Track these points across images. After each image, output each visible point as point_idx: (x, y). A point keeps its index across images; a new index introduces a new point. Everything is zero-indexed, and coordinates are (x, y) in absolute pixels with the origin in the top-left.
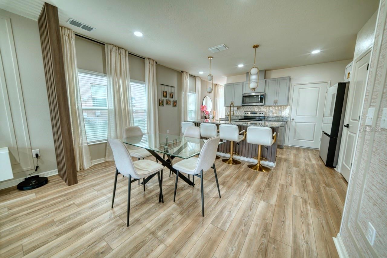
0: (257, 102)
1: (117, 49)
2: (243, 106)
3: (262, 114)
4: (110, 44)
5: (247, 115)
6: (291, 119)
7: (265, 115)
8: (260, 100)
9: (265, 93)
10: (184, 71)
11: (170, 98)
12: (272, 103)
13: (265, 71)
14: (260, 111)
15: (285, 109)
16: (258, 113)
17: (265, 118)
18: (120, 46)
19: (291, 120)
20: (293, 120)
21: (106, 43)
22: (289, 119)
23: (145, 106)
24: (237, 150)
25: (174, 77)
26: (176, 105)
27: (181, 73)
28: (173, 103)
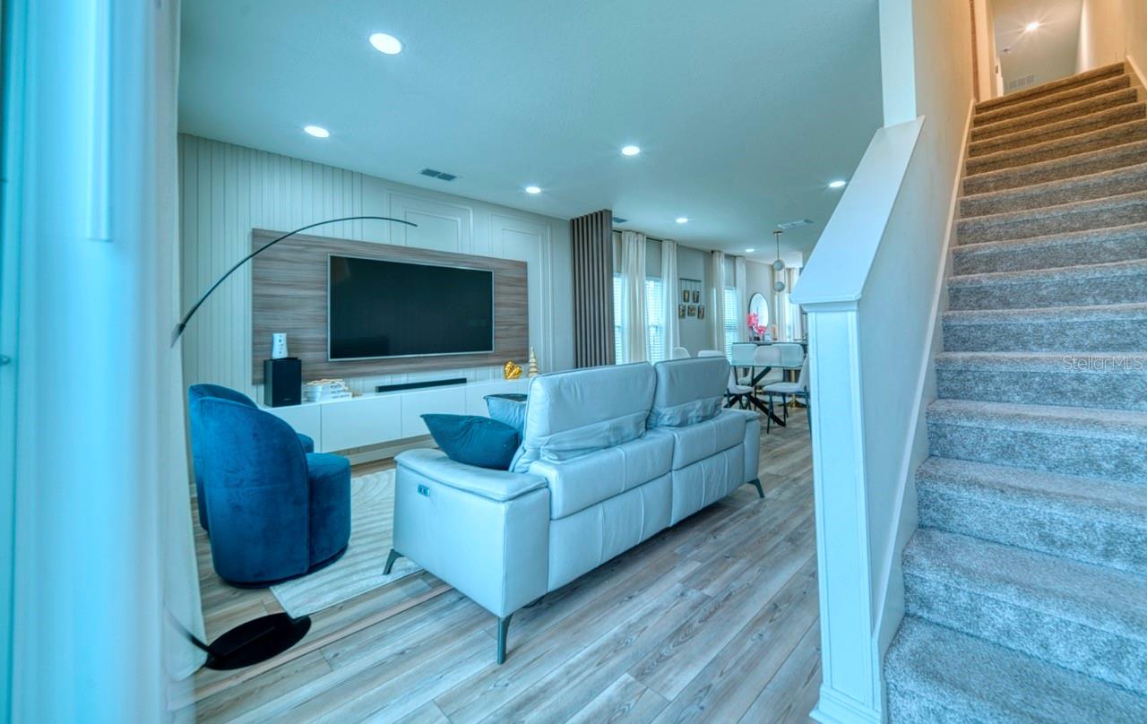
25: (700, 262)
26: (703, 316)
27: (710, 254)
28: (699, 312)
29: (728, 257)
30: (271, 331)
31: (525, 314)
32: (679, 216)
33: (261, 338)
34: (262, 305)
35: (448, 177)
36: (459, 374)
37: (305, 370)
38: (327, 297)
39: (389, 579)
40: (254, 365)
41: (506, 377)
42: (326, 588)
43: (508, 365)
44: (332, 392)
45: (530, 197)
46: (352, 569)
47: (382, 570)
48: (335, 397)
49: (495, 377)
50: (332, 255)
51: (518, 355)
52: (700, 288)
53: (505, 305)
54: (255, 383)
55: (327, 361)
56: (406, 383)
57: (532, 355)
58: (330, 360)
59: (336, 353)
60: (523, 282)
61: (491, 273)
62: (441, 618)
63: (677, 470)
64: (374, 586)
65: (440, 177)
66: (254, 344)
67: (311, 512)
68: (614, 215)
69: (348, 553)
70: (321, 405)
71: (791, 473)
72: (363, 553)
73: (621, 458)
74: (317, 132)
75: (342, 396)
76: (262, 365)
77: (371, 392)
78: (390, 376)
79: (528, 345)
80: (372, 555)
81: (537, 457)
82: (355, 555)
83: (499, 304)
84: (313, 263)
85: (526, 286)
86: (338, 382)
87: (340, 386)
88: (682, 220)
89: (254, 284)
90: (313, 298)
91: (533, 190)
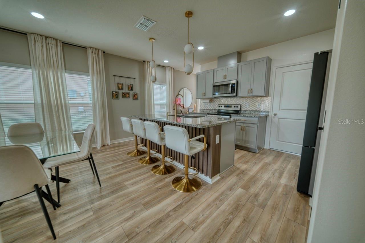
1: (44, 38)
3: (237, 107)
4: (33, 34)
5: (221, 108)
7: (241, 108)
8: (231, 90)
9: (237, 82)
10: (146, 61)
11: (128, 90)
12: (246, 94)
14: (234, 103)
15: (264, 101)
16: (233, 106)
17: (241, 113)
18: (47, 35)
19: (273, 115)
20: (275, 115)
21: (28, 33)
22: (270, 114)
23: (88, 100)
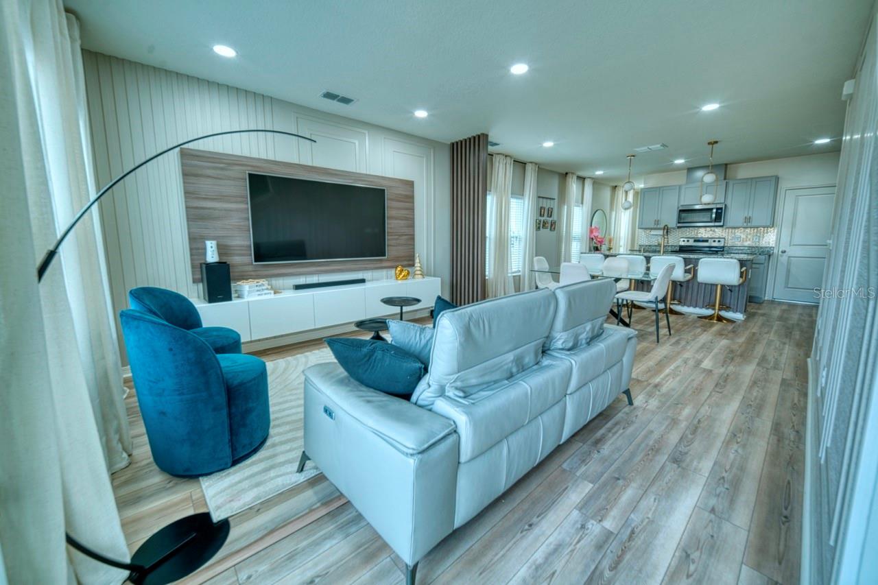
0: (709, 220)
1: (505, 158)
2: (679, 227)
3: (719, 241)
5: (686, 244)
6: (780, 251)
7: (724, 243)
8: (716, 217)
9: (726, 205)
10: (569, 172)
11: (548, 216)
12: (740, 223)
13: (726, 165)
14: (713, 236)
15: (767, 233)
16: (710, 241)
17: (725, 249)
19: (780, 253)
20: (784, 252)
22: (776, 251)
24: (677, 296)
25: (555, 183)
26: (554, 228)
27: (564, 176)
28: (551, 225)
29: (579, 177)
30: (204, 238)
31: (412, 226)
32: (546, 140)
33: (196, 244)
34: (195, 216)
35: (346, 101)
36: (359, 276)
37: (234, 272)
38: (248, 209)
39: (302, 478)
40: (193, 267)
41: (397, 278)
42: (245, 484)
43: (399, 269)
44: (258, 291)
45: (419, 121)
46: (270, 463)
47: (296, 465)
48: (259, 295)
49: (387, 278)
50: (250, 172)
51: (405, 260)
52: (554, 204)
53: (396, 218)
54: (195, 281)
55: (252, 264)
56: (317, 282)
57: (417, 261)
58: (254, 263)
59: (259, 257)
60: (410, 198)
61: (384, 190)
62: (348, 536)
63: (570, 394)
64: (289, 485)
65: (339, 101)
66: (191, 249)
67: (230, 416)
68: (490, 139)
69: (269, 443)
70: (248, 302)
71: (650, 378)
72: (282, 443)
73: (527, 393)
74: (224, 51)
75: (265, 294)
76: (199, 266)
77: (290, 289)
78: (304, 276)
79: (414, 252)
80: (287, 447)
81: (442, 393)
82: (274, 445)
83: (391, 218)
84: (235, 179)
85: (413, 203)
86: (261, 281)
87: (263, 285)
88: (548, 144)
89: (186, 197)
90: (237, 210)
91: (421, 114)
